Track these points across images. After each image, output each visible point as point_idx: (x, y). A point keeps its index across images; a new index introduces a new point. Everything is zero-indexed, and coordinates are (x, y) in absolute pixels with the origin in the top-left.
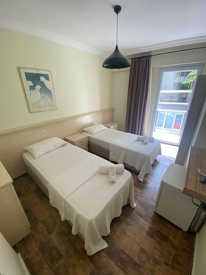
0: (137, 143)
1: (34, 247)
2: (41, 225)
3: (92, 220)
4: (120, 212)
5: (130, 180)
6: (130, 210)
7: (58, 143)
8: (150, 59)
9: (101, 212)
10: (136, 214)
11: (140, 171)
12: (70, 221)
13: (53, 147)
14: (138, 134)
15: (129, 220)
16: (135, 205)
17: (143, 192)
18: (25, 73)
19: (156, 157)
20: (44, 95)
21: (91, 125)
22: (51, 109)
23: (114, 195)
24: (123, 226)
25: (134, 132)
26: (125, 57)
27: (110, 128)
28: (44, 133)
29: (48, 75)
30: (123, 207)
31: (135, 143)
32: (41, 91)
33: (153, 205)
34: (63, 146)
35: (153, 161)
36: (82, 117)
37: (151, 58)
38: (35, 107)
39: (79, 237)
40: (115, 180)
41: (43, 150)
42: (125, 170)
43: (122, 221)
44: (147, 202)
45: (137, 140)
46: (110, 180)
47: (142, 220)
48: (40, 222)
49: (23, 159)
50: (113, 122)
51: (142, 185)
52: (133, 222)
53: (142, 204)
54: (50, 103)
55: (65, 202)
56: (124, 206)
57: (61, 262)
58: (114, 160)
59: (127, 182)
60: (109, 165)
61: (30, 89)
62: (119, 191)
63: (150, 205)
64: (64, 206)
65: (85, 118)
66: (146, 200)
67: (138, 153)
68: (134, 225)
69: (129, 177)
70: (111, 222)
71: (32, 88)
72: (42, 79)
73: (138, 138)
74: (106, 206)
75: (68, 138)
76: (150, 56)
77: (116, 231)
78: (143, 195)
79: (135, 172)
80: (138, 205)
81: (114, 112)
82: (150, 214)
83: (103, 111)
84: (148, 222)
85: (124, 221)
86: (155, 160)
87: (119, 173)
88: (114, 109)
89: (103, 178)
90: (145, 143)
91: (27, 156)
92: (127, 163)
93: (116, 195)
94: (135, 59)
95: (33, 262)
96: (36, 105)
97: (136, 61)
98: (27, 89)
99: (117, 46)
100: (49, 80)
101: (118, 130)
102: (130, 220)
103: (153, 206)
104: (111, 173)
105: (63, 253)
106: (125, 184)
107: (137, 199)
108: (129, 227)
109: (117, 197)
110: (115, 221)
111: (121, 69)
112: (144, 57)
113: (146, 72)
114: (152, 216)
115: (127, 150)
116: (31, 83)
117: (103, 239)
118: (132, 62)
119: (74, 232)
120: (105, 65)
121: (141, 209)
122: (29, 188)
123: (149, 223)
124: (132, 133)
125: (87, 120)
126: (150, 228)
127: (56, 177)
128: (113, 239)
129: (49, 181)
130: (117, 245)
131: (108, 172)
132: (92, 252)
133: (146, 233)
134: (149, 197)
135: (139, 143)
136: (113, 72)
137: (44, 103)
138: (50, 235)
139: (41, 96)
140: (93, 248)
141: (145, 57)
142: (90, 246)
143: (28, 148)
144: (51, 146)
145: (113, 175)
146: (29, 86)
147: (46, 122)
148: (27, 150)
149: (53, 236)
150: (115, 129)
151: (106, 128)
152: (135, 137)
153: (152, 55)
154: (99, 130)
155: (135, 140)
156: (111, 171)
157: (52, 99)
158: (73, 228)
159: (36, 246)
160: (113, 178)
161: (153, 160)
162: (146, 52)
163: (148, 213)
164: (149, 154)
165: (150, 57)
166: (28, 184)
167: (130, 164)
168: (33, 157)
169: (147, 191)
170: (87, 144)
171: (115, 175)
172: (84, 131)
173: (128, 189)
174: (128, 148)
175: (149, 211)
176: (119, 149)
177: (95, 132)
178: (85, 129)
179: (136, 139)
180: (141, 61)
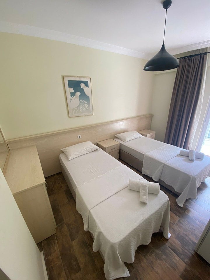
0: (179, 158)
1: (56, 250)
2: (65, 228)
3: (115, 243)
4: (149, 240)
5: (167, 204)
6: (162, 240)
7: (90, 147)
8: (204, 57)
9: (126, 237)
10: (170, 247)
11: (181, 193)
12: (92, 234)
13: (85, 151)
14: (180, 147)
15: (159, 252)
16: (169, 235)
17: (182, 222)
18: (68, 80)
19: (204, 179)
20: (82, 102)
21: (125, 131)
22: (88, 115)
23: (144, 220)
24: (151, 257)
25: (175, 144)
26: (173, 56)
27: (146, 137)
28: (80, 137)
29: (88, 81)
30: (153, 234)
31: (177, 158)
32: (80, 97)
33: (195, 241)
34: (95, 151)
35: (200, 184)
36: (116, 123)
37: (207, 56)
38: (74, 112)
39: (99, 254)
40: (147, 202)
41: (76, 153)
42: (161, 191)
43: (150, 251)
44: (186, 236)
45: (180, 155)
46: (140, 201)
47: (177, 258)
48: (65, 225)
49: (59, 159)
50: (150, 130)
51: (181, 211)
52: (164, 257)
53: (179, 237)
54: (87, 108)
55: (89, 213)
56: (155, 233)
57: (79, 275)
58: (148, 174)
59: (161, 207)
60: (140, 181)
61: (71, 96)
62: (150, 216)
63: (190, 241)
64: (88, 217)
65: (119, 124)
66: (186, 233)
67: (179, 171)
68: (165, 261)
69: (165, 201)
70: (137, 248)
71: (73, 94)
72: (82, 86)
73: (181, 152)
74: (132, 231)
75: (101, 143)
76: (206, 53)
77: (141, 261)
78: (181, 225)
79: (173, 194)
80: (174, 236)
81: (152, 119)
82: (188, 253)
83: (140, 118)
84: (184, 262)
85: (153, 252)
86: (202, 182)
87: (153, 193)
88: (153, 115)
89: (133, 195)
90: (190, 160)
91: (62, 157)
92: (163, 181)
93: (146, 220)
94: (184, 58)
95: (53, 265)
96: (74, 110)
97: (186, 61)
98: (69, 95)
99: (163, 45)
100: (88, 87)
101: (156, 138)
102: (161, 252)
103: (194, 243)
104: (142, 192)
105: (82, 266)
106: (159, 209)
107: (173, 229)
108: (159, 261)
109: (147, 223)
110: (142, 249)
111: (165, 71)
112: (197, 54)
113: (198, 73)
114: (191, 255)
115: (165, 165)
116: (72, 90)
117: (125, 265)
118: (180, 62)
119: (94, 248)
120: (147, 68)
121: (177, 243)
122: (61, 187)
123: (186, 263)
124: (174, 145)
125: (121, 126)
126: (186, 270)
127: (84, 183)
128: (137, 270)
129: (77, 186)
130: (141, 278)
131: (139, 189)
132: (111, 277)
133: (180, 274)
134: (189, 230)
135: (182, 158)
136: (156, 75)
137: (82, 109)
138: (72, 241)
139: (80, 102)
140: (113, 274)
141: (199, 54)
142: (110, 270)
143: (64, 150)
144: (84, 150)
145: (145, 195)
146: (71, 93)
147: (82, 127)
148: (63, 151)
149: (75, 243)
150: (152, 138)
151: (141, 136)
152: (178, 150)
153: (208, 52)
154: (133, 137)
155: (177, 154)
156: (143, 190)
157: (89, 105)
158: (94, 242)
159: (59, 250)
160: (145, 198)
161: (200, 182)
162: (200, 49)
163: (186, 251)
164: (196, 174)
165: (205, 55)
166: (61, 183)
167: (168, 182)
168: (67, 158)
169: (187, 221)
170: (119, 151)
171: (148, 195)
172: (116, 137)
173: (163, 215)
174: (166, 164)
175: (187, 248)
176: (155, 162)
177: (128, 139)
178: (117, 135)
179: (179, 153)
180: (193, 60)
